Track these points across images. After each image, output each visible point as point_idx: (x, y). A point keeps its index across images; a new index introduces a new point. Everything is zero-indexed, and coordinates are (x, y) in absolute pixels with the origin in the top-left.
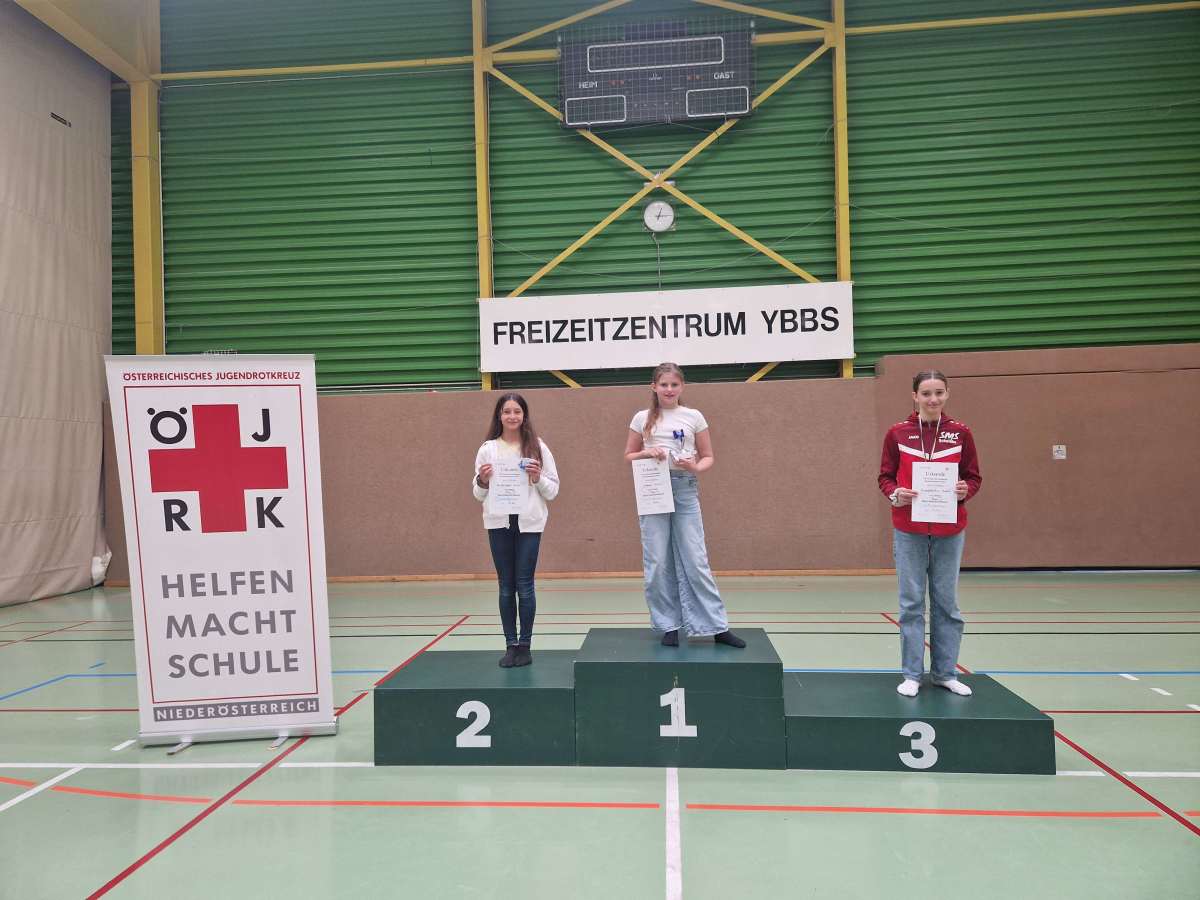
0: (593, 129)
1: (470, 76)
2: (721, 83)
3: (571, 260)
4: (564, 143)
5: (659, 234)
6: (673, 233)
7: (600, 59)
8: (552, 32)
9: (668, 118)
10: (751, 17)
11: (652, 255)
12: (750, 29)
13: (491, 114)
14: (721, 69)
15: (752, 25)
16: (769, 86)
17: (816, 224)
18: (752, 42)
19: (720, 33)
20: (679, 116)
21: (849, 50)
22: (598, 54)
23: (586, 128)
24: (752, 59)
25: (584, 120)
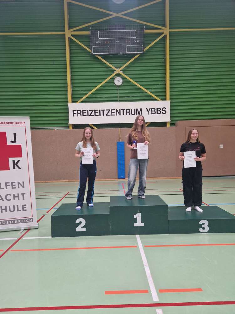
0: (100, 55)
1: (65, 38)
2: (136, 44)
3: (94, 93)
4: (92, 59)
5: (119, 86)
6: (122, 86)
7: (102, 35)
8: (88, 26)
9: (121, 53)
10: (144, 25)
11: (117, 92)
12: (144, 28)
13: (71, 50)
14: (136, 39)
15: (144, 27)
16: (148, 45)
17: (161, 85)
18: (144, 32)
19: (136, 29)
20: (124, 53)
21: (170, 36)
22: (101, 33)
23: (98, 55)
24: (144, 37)
25: (97, 53)
